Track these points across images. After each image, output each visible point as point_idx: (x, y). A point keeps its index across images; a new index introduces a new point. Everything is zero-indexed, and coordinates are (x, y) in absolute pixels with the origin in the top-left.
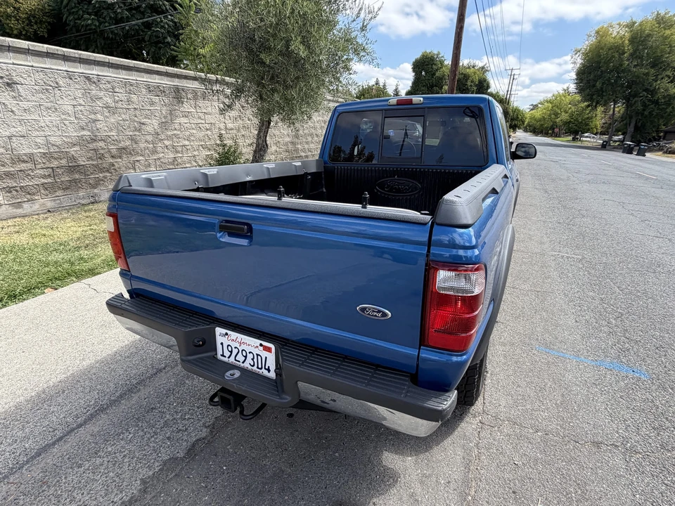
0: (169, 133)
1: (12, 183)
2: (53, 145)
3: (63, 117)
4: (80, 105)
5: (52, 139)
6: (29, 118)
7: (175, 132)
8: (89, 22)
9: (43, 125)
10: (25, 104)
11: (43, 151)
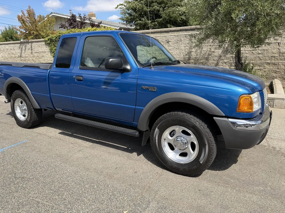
3: (180, 51)
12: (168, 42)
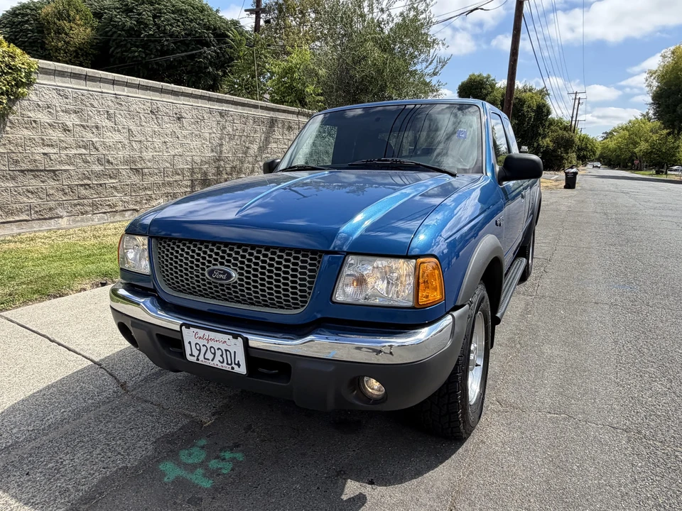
0: (264, 156)
1: (169, 190)
2: (195, 163)
3: (203, 142)
4: (214, 133)
5: (195, 158)
6: (185, 142)
7: (267, 155)
8: (136, 54)
9: (192, 147)
10: (185, 132)
11: (189, 167)
12: (179, 119)
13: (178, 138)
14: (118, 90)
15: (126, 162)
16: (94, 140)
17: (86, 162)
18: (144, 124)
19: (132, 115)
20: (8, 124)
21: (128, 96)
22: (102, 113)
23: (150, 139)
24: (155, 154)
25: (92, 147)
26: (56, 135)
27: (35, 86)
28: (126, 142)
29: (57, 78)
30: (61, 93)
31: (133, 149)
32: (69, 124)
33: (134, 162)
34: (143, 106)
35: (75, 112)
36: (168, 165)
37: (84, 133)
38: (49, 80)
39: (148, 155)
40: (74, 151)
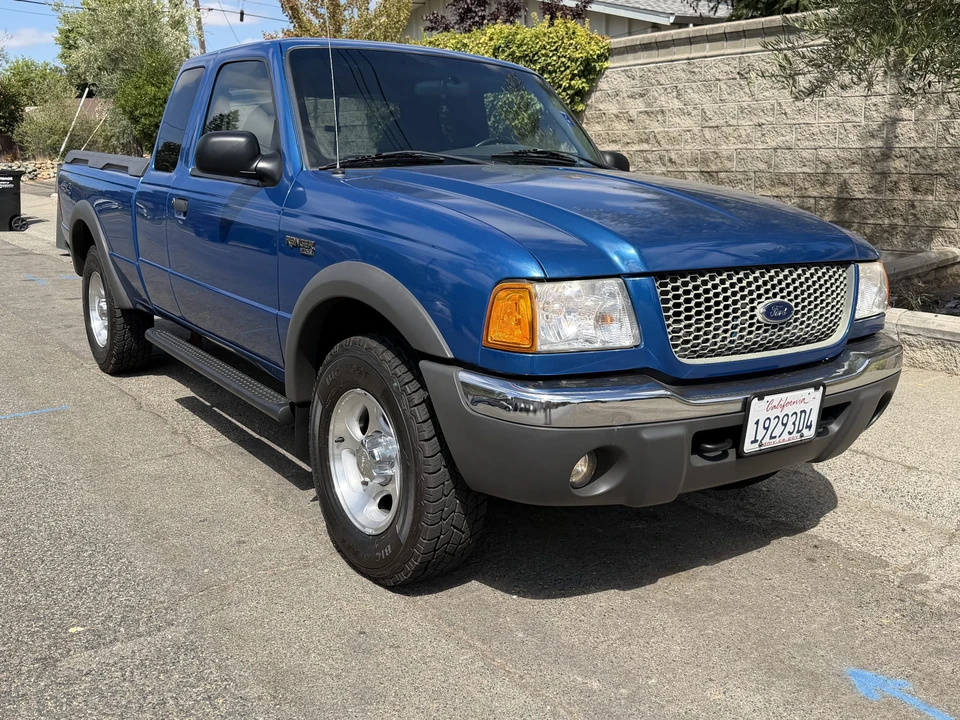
2: (822, 162)
5: (822, 153)
6: (801, 122)
9: (815, 130)
11: (808, 170)
13: (785, 114)
14: (695, 52)
15: (695, 161)
16: (656, 131)
17: (648, 161)
18: (724, 97)
19: (708, 86)
20: (585, 121)
21: (706, 57)
22: (669, 90)
23: (733, 122)
24: (741, 146)
25: (652, 140)
26: (620, 127)
27: (607, 72)
28: (696, 130)
29: (630, 56)
30: (629, 74)
31: (706, 141)
32: (633, 113)
33: (705, 161)
34: (727, 68)
35: (642, 96)
36: (763, 166)
37: (648, 122)
38: (623, 60)
39: (725, 149)
40: (636, 147)
